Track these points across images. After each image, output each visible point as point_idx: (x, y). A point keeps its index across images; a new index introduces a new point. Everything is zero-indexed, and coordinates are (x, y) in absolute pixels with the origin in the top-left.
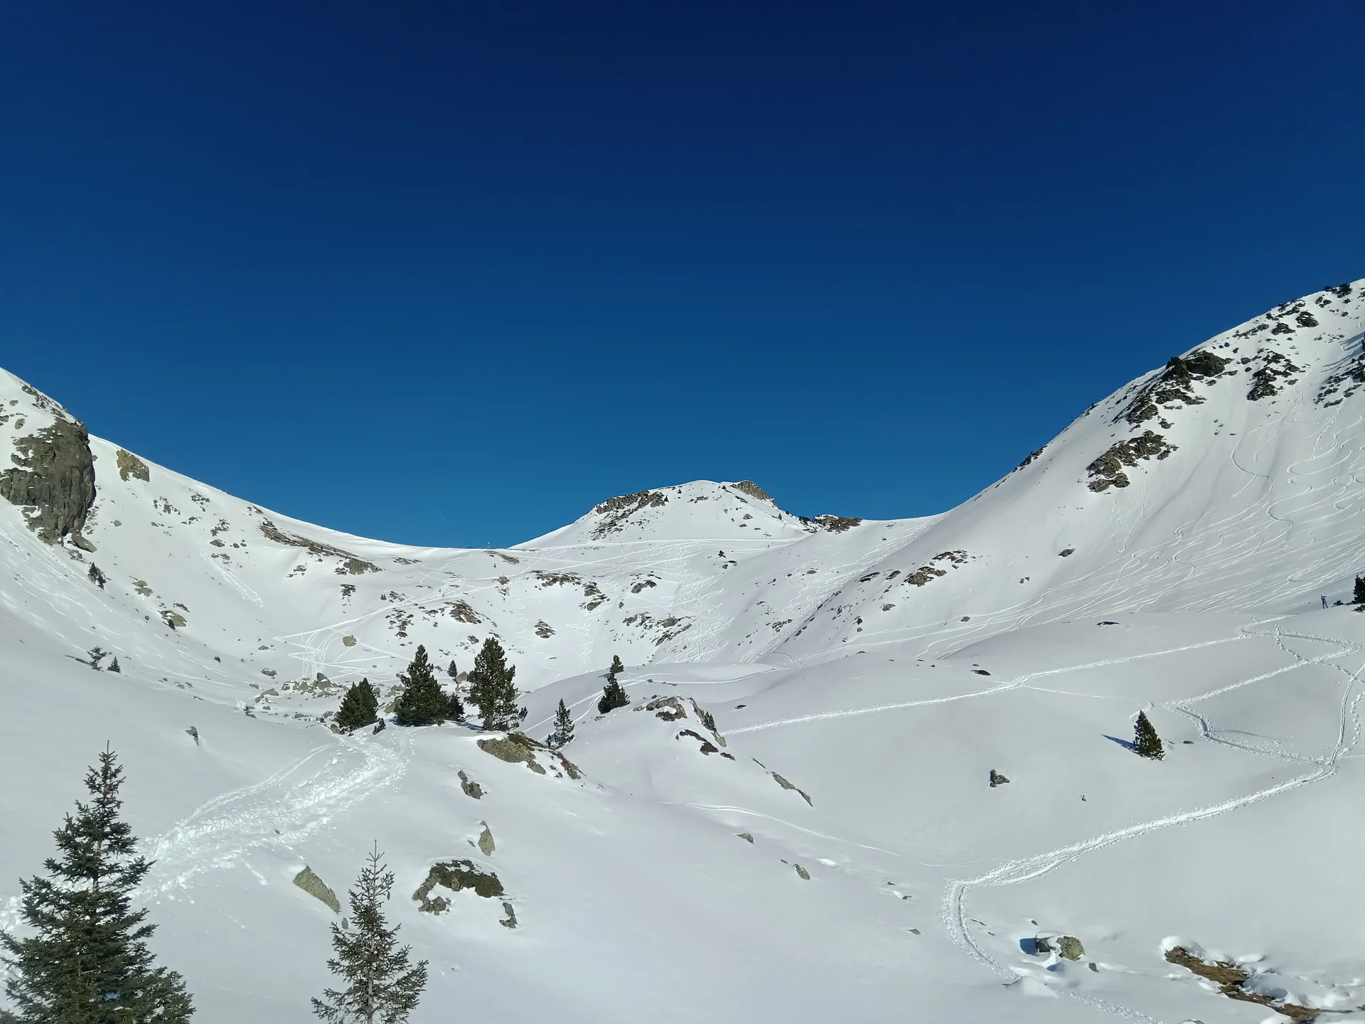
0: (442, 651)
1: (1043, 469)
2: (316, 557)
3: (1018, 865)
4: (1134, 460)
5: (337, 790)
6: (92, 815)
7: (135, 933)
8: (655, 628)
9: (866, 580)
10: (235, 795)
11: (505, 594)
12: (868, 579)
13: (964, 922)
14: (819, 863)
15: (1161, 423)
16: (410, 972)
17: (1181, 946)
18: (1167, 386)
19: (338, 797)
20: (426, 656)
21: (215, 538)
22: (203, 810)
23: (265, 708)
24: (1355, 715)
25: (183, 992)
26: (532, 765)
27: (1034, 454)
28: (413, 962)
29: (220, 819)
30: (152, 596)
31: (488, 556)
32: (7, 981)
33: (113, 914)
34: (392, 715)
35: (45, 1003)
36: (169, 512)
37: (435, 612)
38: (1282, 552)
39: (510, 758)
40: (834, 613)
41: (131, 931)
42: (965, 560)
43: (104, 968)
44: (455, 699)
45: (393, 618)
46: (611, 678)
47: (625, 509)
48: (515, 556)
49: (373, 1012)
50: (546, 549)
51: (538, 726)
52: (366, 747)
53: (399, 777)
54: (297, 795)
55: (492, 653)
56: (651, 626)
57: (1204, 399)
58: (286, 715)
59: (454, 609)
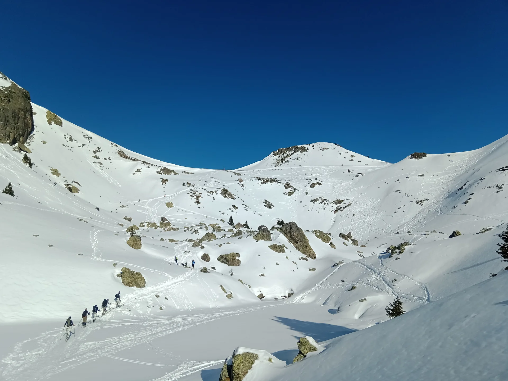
2: (146, 166)
8: (331, 205)
11: (243, 187)
21: (95, 155)
30: (61, 177)
36: (72, 141)
37: (213, 192)
45: (192, 194)
47: (287, 154)
48: (239, 173)
50: (252, 170)
56: (328, 204)
59: (222, 191)
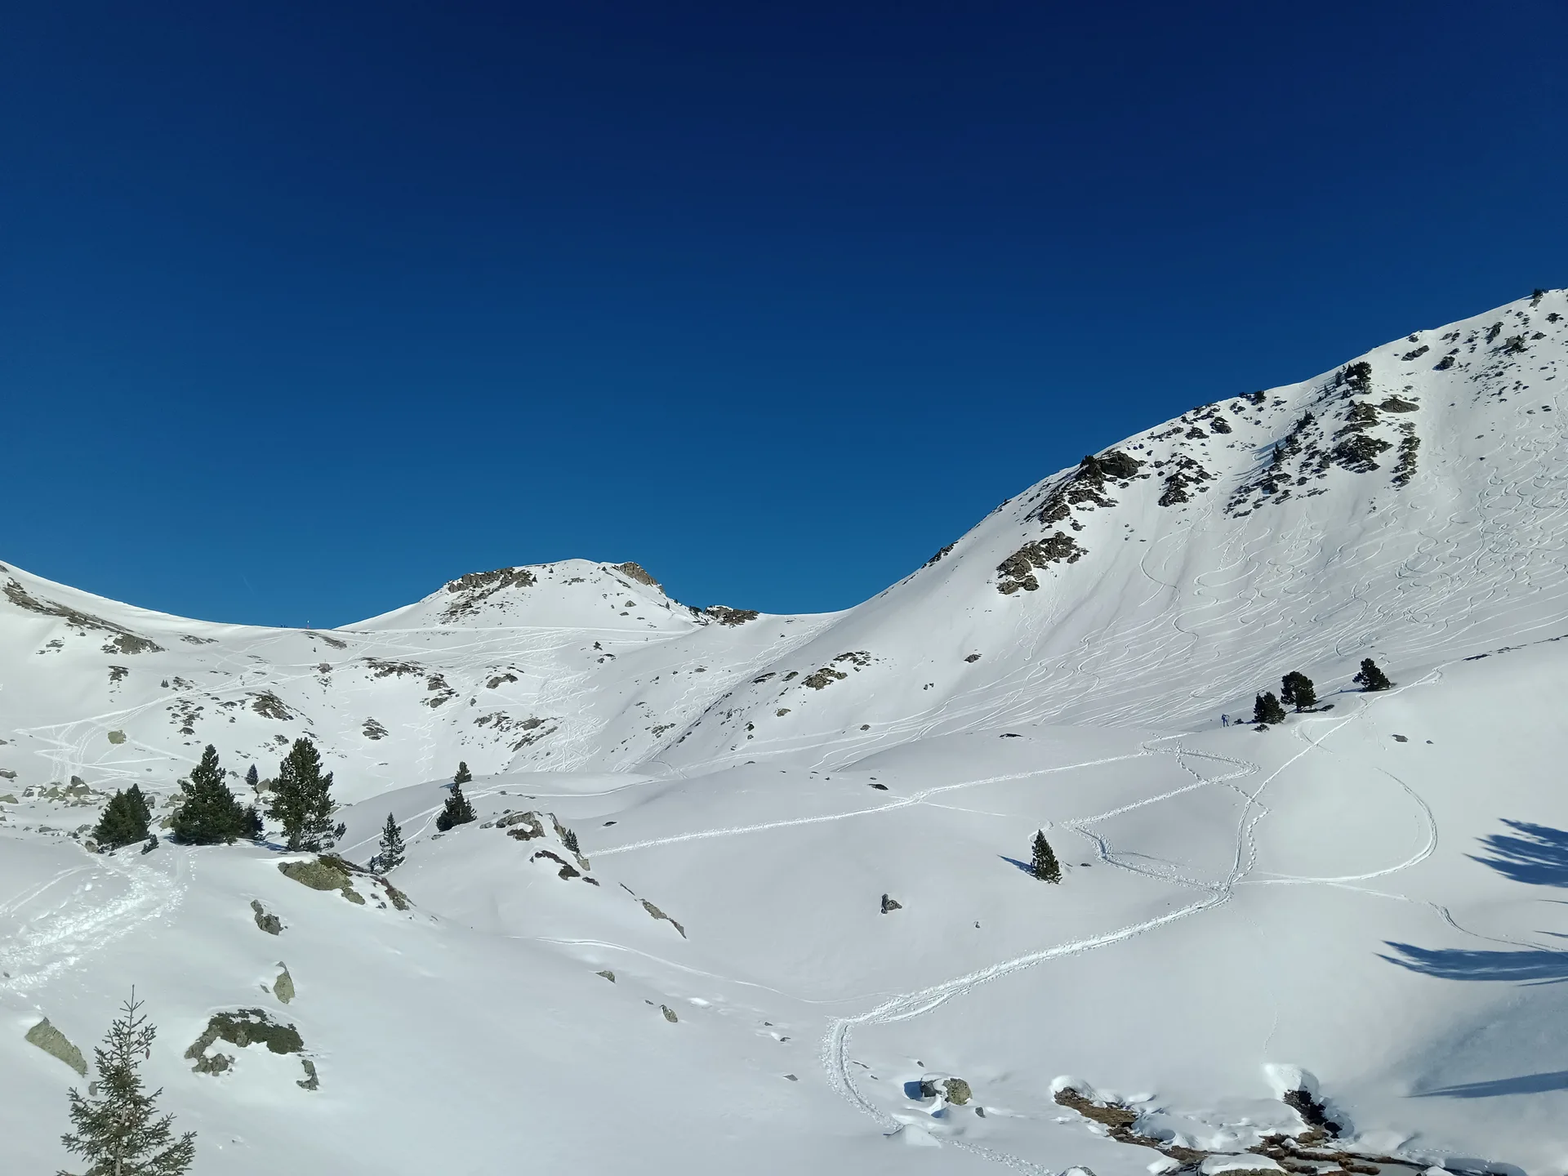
0: (237, 752)
1: (953, 567)
2: (77, 629)
3: (906, 1000)
4: (1044, 562)
5: (90, 922)
8: (513, 731)
9: (760, 681)
11: (326, 685)
12: (763, 680)
13: (845, 1065)
14: (690, 1002)
15: (1073, 525)
16: (173, 1147)
17: (1071, 1086)
18: (1080, 486)
19: (91, 932)
20: (216, 758)
24: (1251, 839)
26: (349, 894)
27: (944, 550)
28: (176, 1134)
31: (306, 637)
34: (169, 831)
37: (233, 704)
38: (1186, 666)
39: (319, 884)
40: (723, 717)
42: (868, 663)
44: (252, 812)
45: (177, 711)
46: (455, 789)
47: (483, 589)
48: (341, 639)
50: (382, 632)
51: (360, 846)
52: (131, 870)
53: (173, 908)
54: (35, 929)
55: (304, 756)
56: (508, 728)
57: (1117, 502)
58: (27, 829)
59: (258, 701)
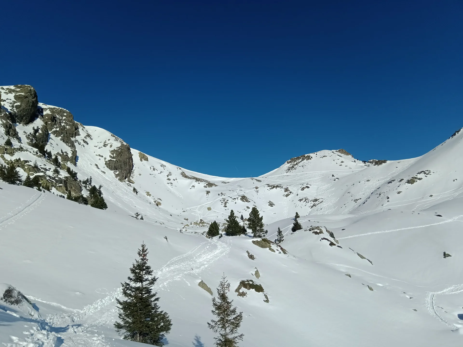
0: (238, 211)
2: (198, 182)
3: (456, 287)
5: (209, 256)
6: (140, 263)
7: (154, 300)
8: (310, 203)
9: (390, 183)
10: (179, 257)
11: (257, 192)
12: (391, 182)
13: (434, 307)
14: (377, 285)
16: (237, 316)
19: (210, 259)
20: (234, 213)
21: (168, 178)
22: (170, 262)
23: (185, 230)
25: (169, 319)
26: (270, 249)
27: (457, 132)
28: (238, 312)
29: (175, 265)
30: (151, 197)
31: (251, 180)
32: (119, 314)
33: (147, 294)
34: (224, 232)
35: (130, 321)
36: (155, 171)
37: (235, 199)
39: (263, 247)
40: (378, 195)
41: (153, 299)
42: (430, 174)
43: (146, 310)
44: (244, 227)
45: (222, 201)
46: (296, 220)
47: (297, 162)
48: (260, 180)
49: (226, 328)
50: (270, 177)
51: (272, 236)
52: (217, 243)
53: (228, 253)
54: (197, 257)
55: (255, 212)
56: (308, 202)
58: (192, 233)
59: (241, 198)
